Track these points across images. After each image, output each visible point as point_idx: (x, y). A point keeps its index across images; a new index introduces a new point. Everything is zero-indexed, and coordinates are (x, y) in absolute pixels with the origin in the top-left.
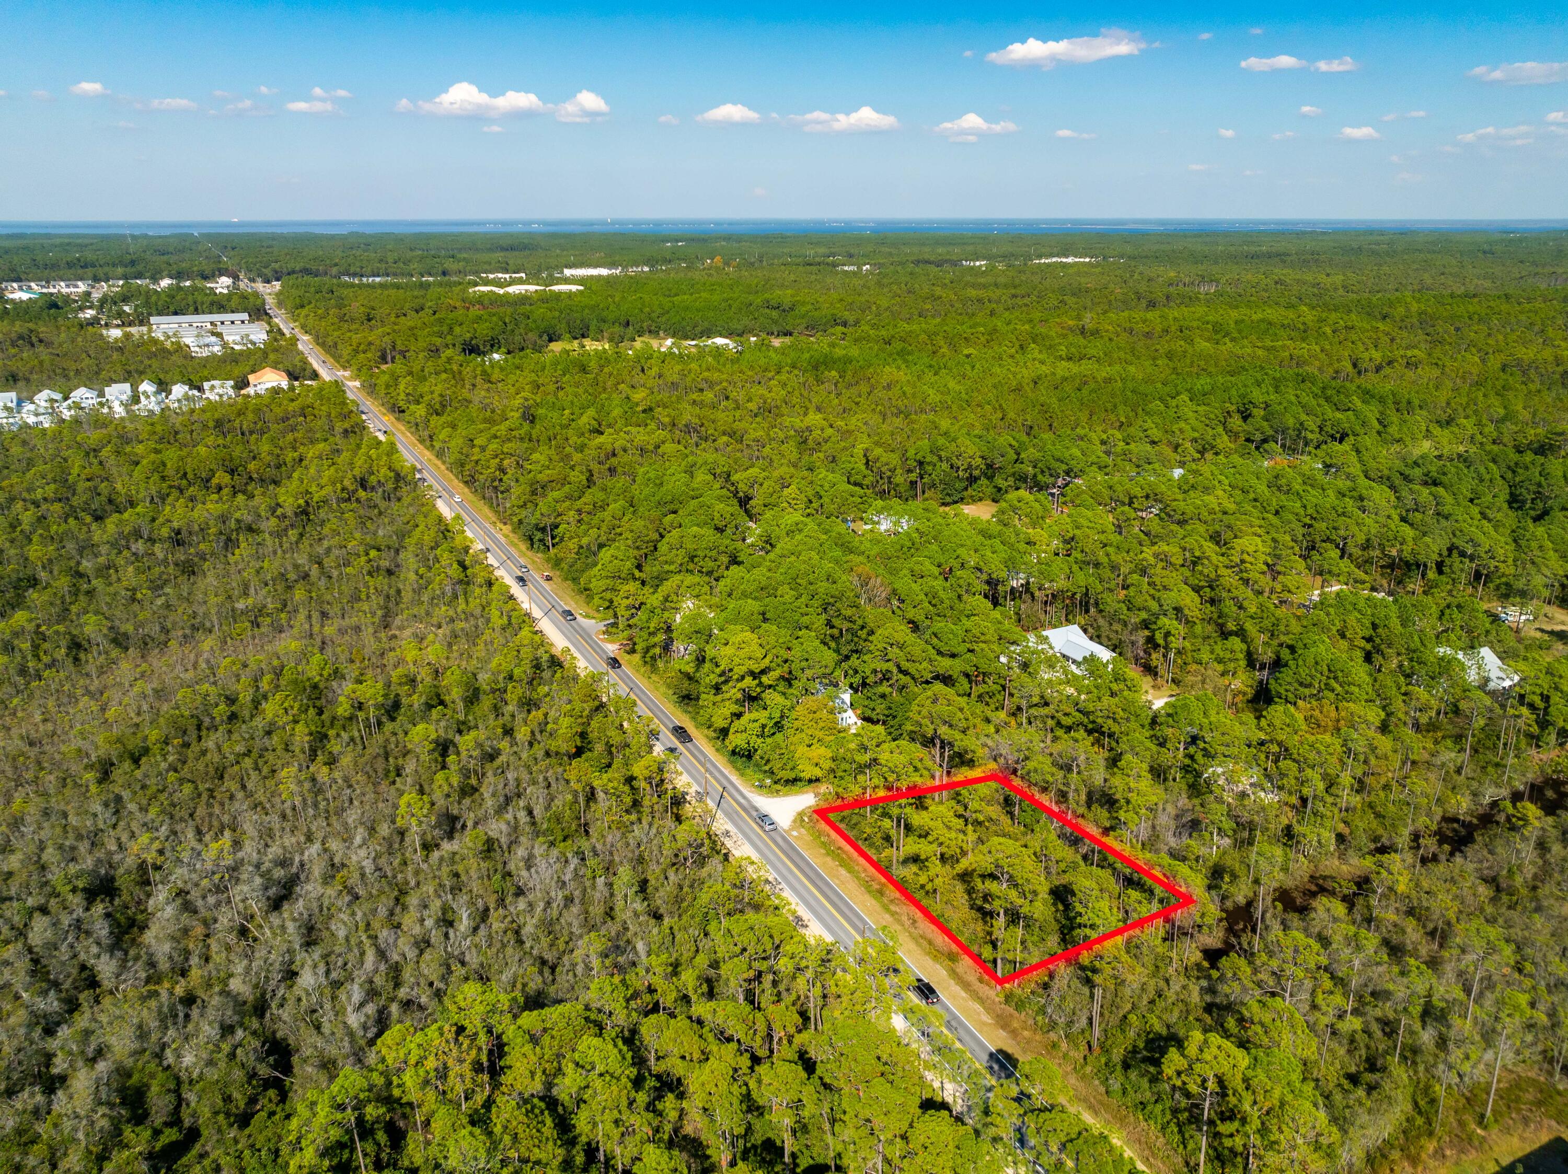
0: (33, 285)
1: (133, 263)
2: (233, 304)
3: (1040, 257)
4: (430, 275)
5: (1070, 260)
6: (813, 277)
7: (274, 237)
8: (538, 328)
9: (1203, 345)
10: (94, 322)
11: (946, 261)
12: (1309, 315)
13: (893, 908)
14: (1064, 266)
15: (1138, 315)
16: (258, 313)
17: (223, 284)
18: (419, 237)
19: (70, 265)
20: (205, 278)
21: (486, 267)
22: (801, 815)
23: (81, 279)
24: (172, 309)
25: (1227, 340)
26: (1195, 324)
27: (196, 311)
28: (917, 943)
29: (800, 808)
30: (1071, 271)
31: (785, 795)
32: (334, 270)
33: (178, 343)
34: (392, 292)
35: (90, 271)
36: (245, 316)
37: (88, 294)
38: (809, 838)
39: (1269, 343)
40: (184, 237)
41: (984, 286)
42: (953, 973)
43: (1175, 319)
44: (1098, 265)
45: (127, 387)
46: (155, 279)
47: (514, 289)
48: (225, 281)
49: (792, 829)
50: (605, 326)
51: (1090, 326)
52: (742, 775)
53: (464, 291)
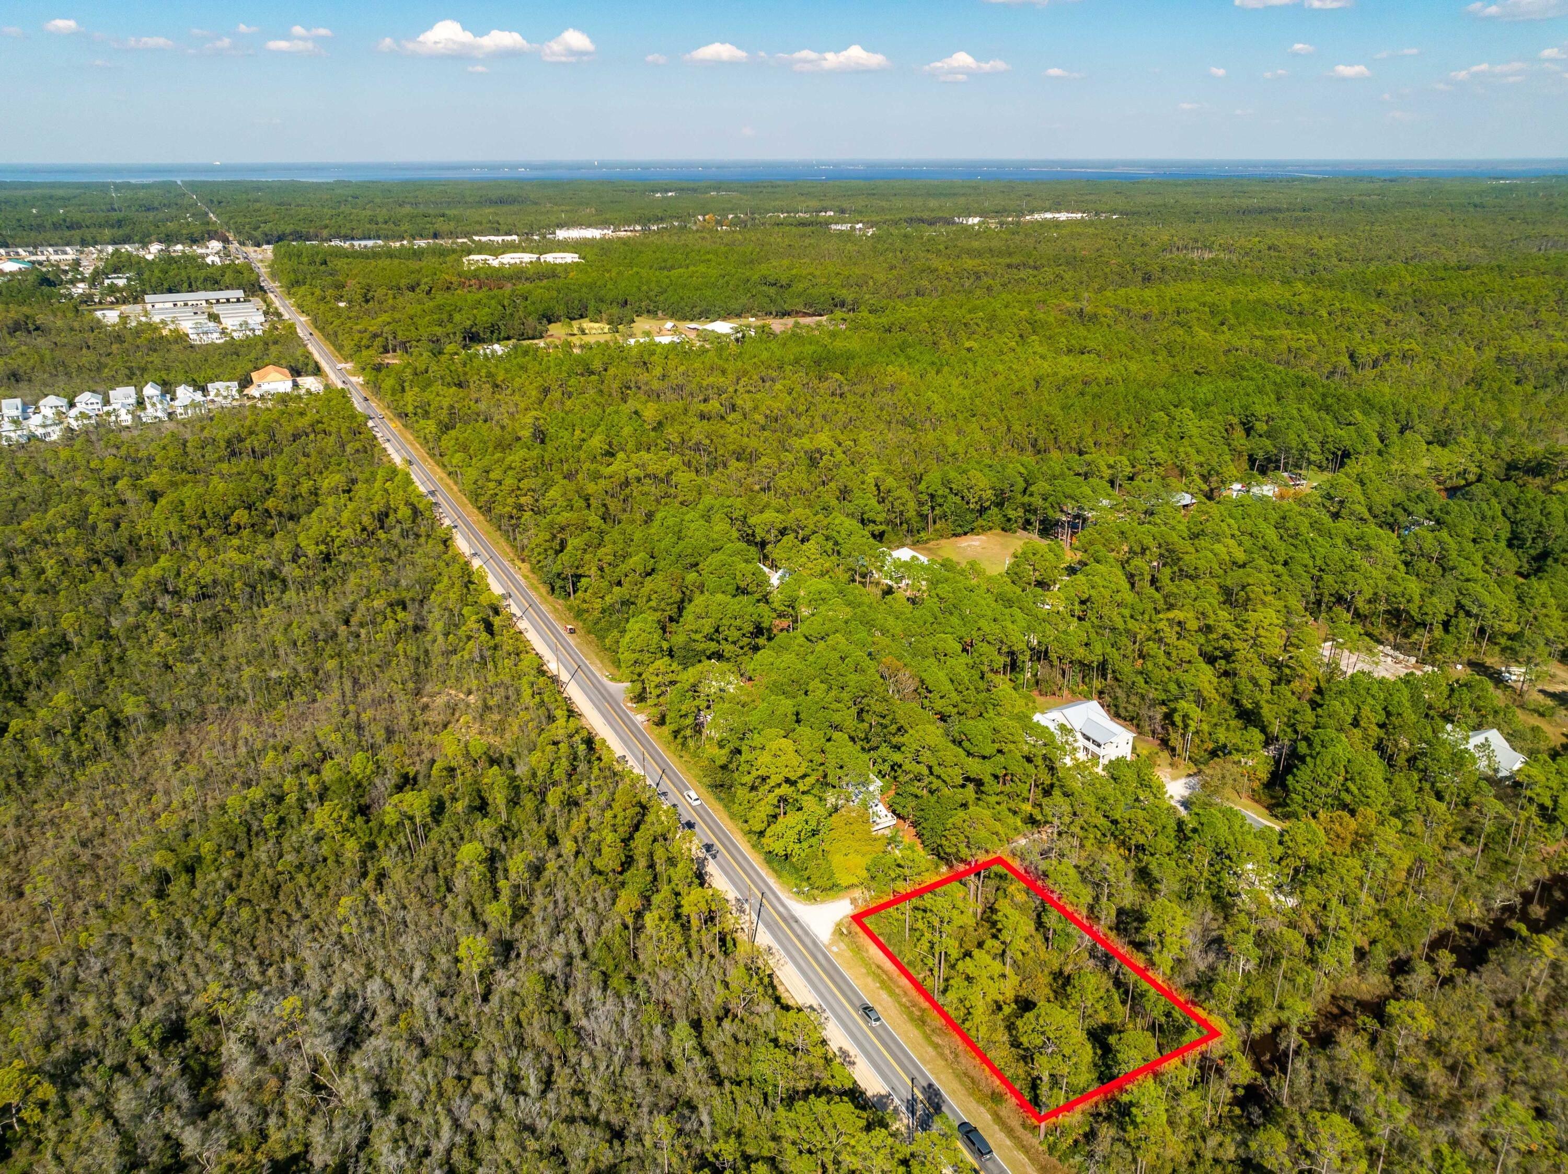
0: (20, 250)
1: (119, 224)
2: (227, 279)
3: (1032, 212)
4: (422, 237)
5: (1063, 216)
6: (807, 241)
7: (258, 187)
8: (536, 311)
9: (1202, 334)
10: (87, 299)
11: (940, 219)
12: (1304, 294)
13: (935, 1039)
14: (1057, 224)
15: (1133, 292)
16: (254, 289)
17: (212, 252)
18: (405, 184)
19: (56, 226)
20: (194, 241)
21: (477, 227)
22: (838, 926)
23: (68, 244)
24: (166, 286)
25: (1225, 328)
26: (1193, 305)
27: (191, 289)
28: (960, 1081)
29: (838, 918)
30: (1064, 232)
31: (822, 902)
32: (325, 233)
33: (176, 330)
34: (384, 263)
35: (77, 234)
36: (240, 294)
37: (77, 263)
38: (848, 954)
39: (1267, 332)
40: (168, 187)
41: (980, 254)
42: (997, 1117)
43: (1171, 299)
44: (1091, 224)
45: (131, 390)
46: (145, 244)
47: (508, 259)
48: (215, 245)
49: (832, 944)
50: (603, 307)
51: (1089, 309)
52: (779, 876)
53: (459, 261)
